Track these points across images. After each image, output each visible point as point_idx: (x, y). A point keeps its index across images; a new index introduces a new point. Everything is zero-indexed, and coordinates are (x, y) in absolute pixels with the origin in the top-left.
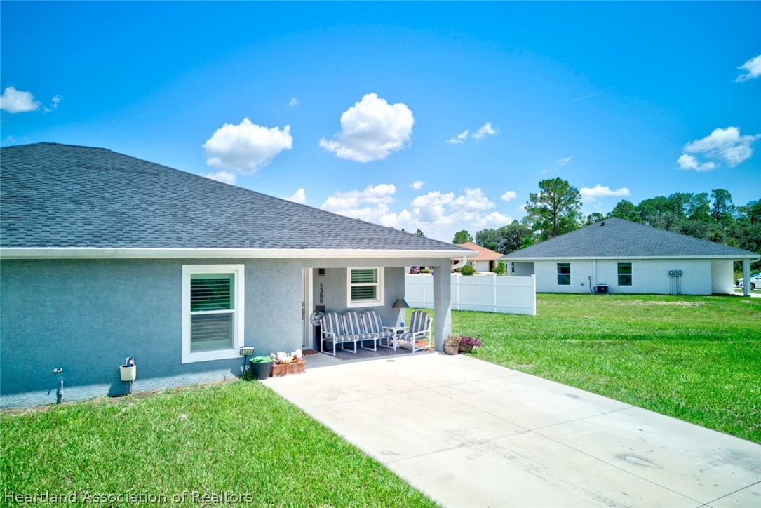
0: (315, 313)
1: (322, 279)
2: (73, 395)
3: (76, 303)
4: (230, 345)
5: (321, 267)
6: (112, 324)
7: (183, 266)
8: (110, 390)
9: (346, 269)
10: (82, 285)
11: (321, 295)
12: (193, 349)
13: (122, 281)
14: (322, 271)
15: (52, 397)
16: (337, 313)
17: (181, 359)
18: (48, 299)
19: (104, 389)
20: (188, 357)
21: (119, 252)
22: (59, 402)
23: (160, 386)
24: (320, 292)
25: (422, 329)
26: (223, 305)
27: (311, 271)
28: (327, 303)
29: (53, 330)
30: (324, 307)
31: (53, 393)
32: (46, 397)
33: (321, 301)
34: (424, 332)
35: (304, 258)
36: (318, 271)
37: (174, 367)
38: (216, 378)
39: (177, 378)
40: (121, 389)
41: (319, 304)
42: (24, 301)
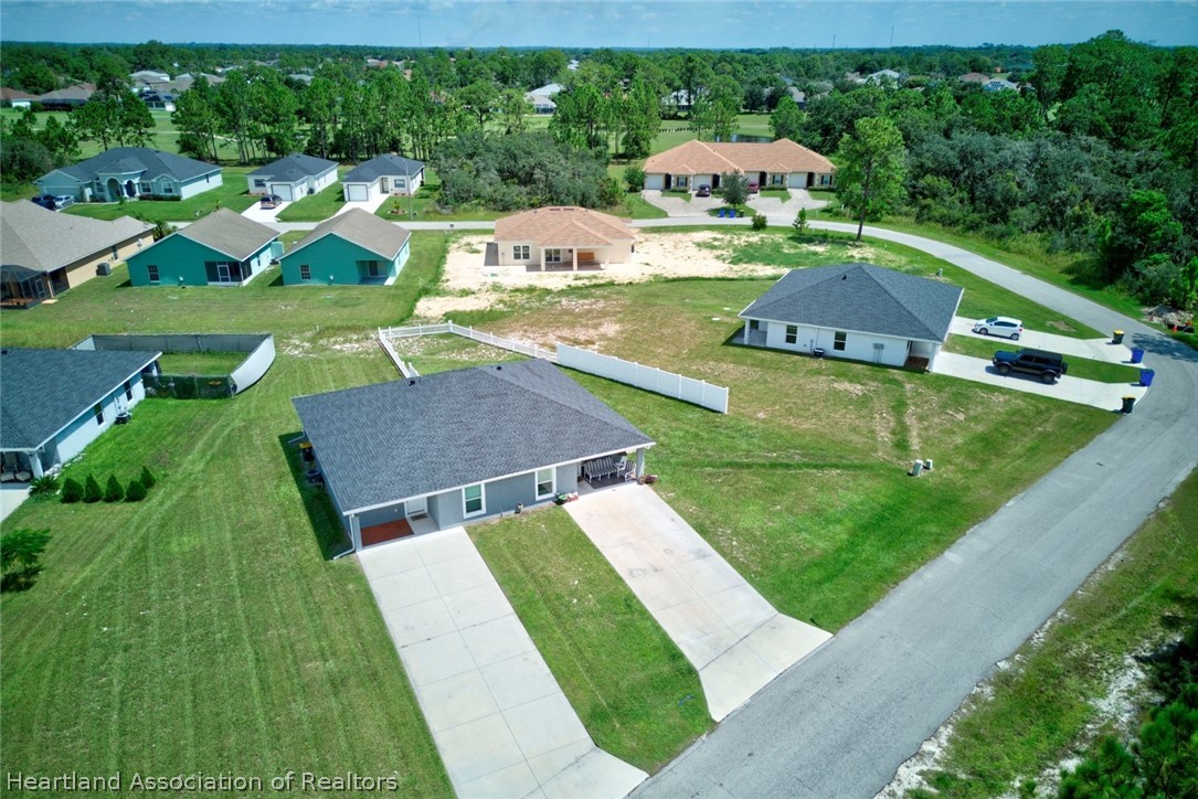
4: (551, 492)
8: (515, 512)
12: (540, 494)
19: (513, 511)
20: (538, 498)
23: (530, 509)
37: (534, 502)
38: (547, 504)
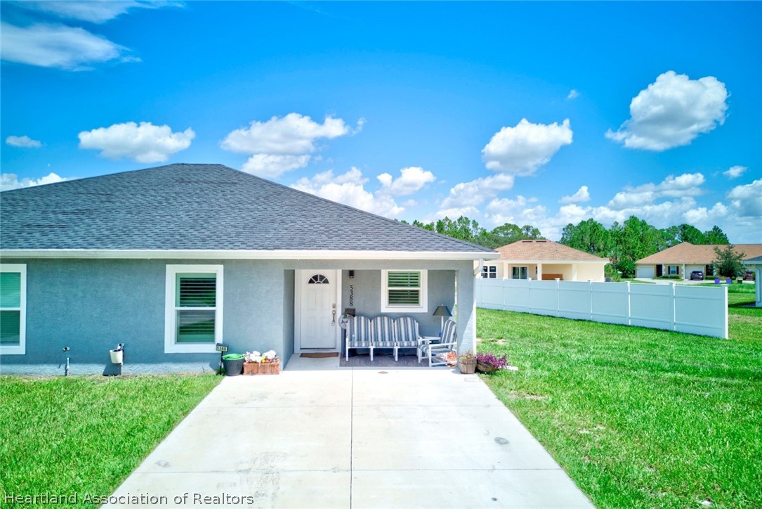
0: (343, 316)
1: (351, 281)
2: (76, 370)
3: (81, 295)
4: (211, 340)
5: (351, 269)
6: (107, 314)
7: (167, 265)
8: (105, 370)
9: (380, 271)
10: (85, 280)
11: (351, 298)
13: (116, 278)
14: (351, 273)
15: (61, 370)
16: (365, 317)
17: (164, 348)
18: (60, 291)
20: (171, 348)
21: (98, 253)
22: (66, 375)
24: (349, 293)
25: (448, 342)
26: (209, 303)
27: (340, 272)
28: (358, 306)
29: (63, 316)
30: (354, 310)
31: (63, 367)
32: (57, 370)
33: (351, 304)
34: (450, 344)
35: (286, 260)
36: (348, 274)
37: (156, 356)
38: (195, 370)
39: (161, 366)
40: (113, 370)
41: (349, 307)
42: (43, 292)
